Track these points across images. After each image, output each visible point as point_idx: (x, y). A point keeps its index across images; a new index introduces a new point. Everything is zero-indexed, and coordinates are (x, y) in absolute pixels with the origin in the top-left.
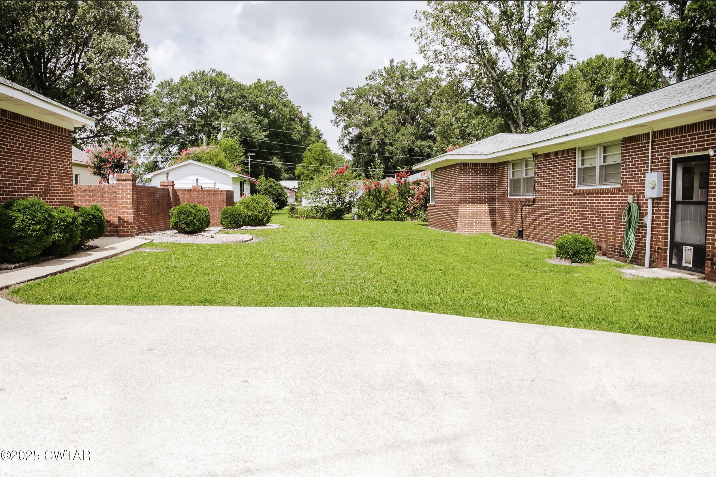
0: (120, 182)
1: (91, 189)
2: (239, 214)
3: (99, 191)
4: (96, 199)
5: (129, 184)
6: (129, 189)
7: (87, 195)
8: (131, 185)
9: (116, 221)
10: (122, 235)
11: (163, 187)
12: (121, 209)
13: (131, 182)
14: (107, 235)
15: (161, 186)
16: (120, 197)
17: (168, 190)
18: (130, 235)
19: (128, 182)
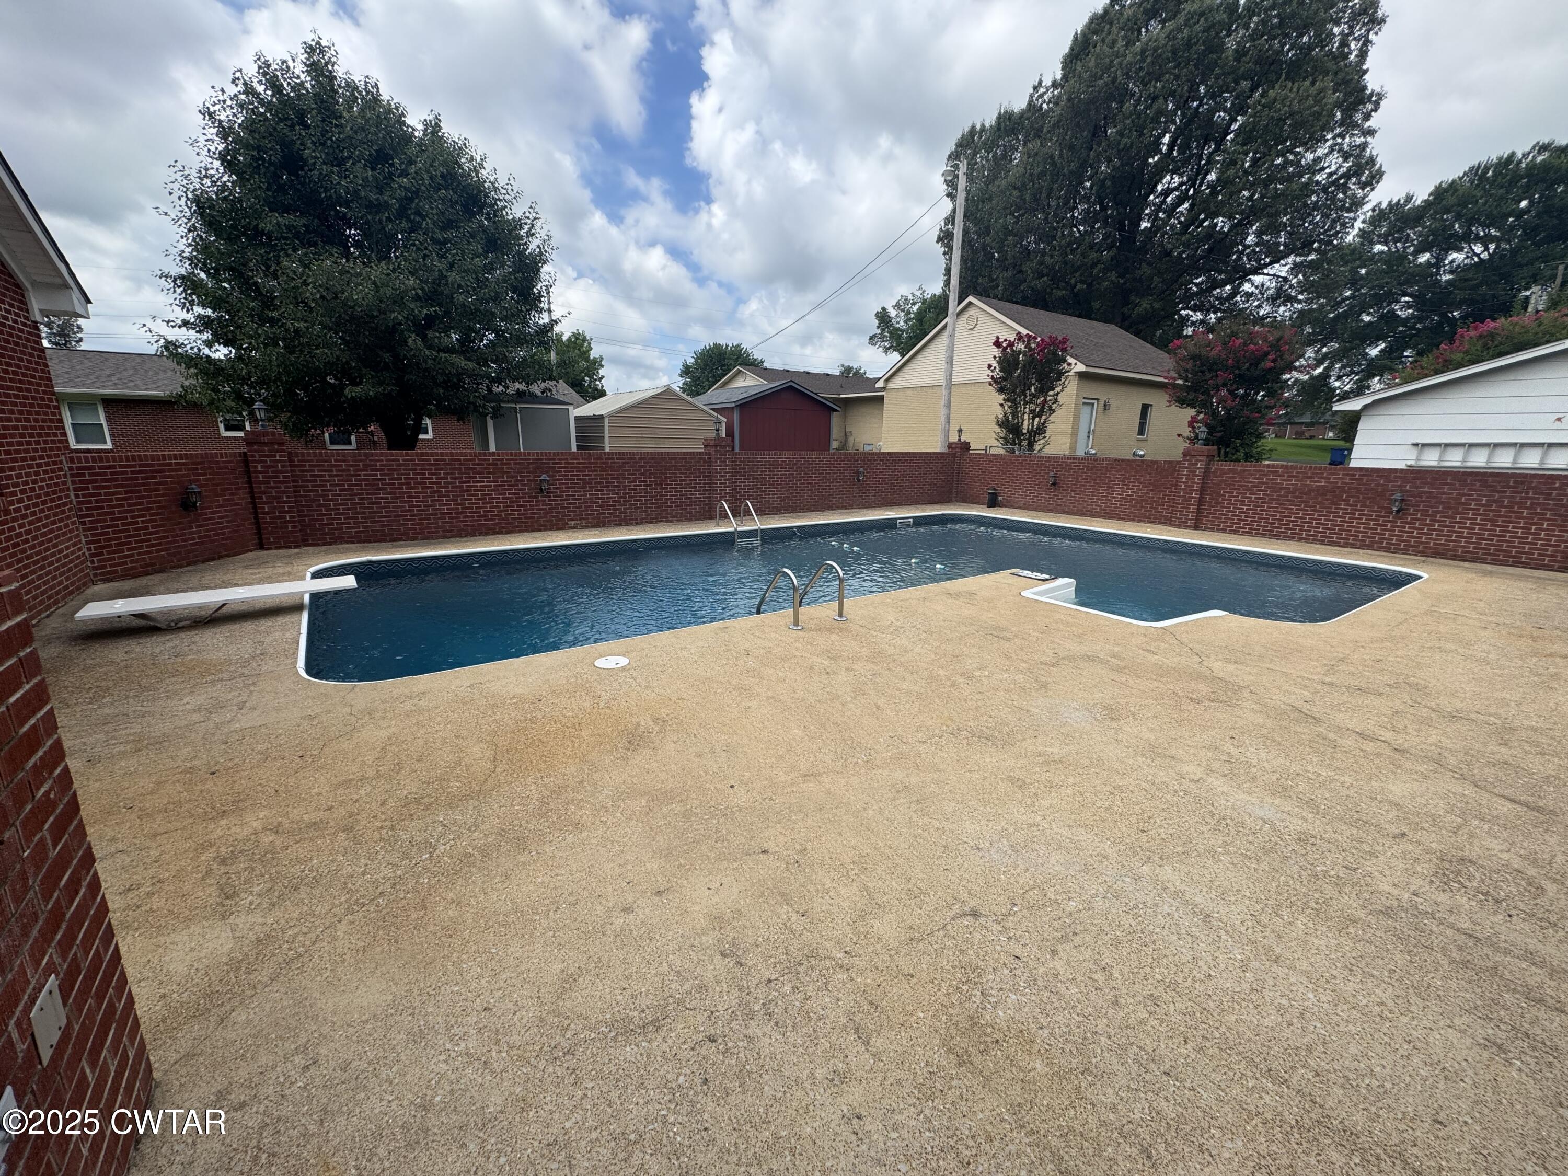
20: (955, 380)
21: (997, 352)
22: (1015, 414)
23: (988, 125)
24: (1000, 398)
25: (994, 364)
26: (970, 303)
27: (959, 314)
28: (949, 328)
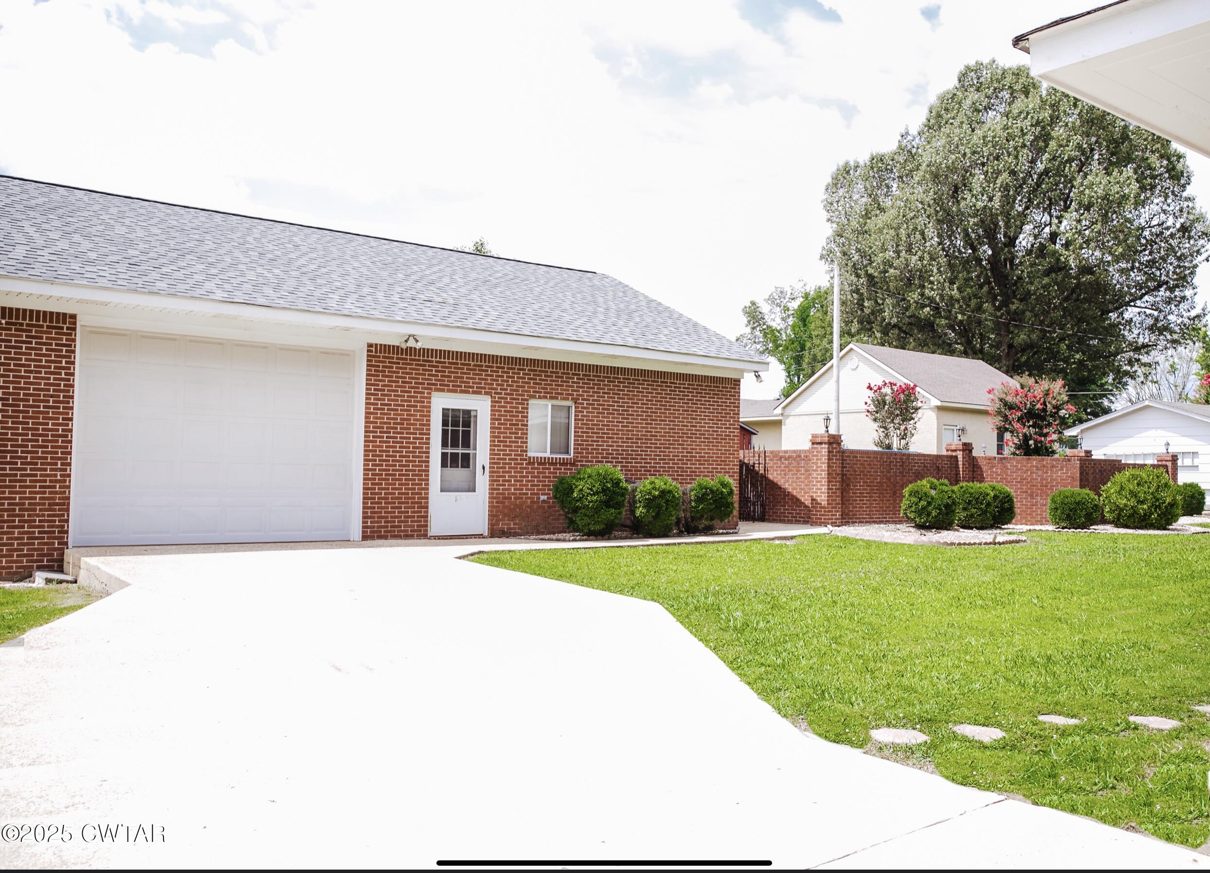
0: (815, 446)
1: (787, 455)
2: (1078, 503)
3: (794, 459)
4: (792, 470)
5: (825, 448)
6: (825, 456)
7: (783, 463)
8: (827, 450)
9: (808, 503)
10: (814, 522)
11: (950, 453)
12: (814, 485)
13: (827, 446)
14: (800, 521)
15: (947, 450)
16: (815, 468)
17: (957, 457)
18: (823, 523)
19: (823, 446)
20: (842, 408)
21: (871, 393)
22: (887, 436)
23: (862, 163)
24: (875, 426)
25: (869, 402)
26: (851, 349)
27: (841, 358)
28: (835, 369)
